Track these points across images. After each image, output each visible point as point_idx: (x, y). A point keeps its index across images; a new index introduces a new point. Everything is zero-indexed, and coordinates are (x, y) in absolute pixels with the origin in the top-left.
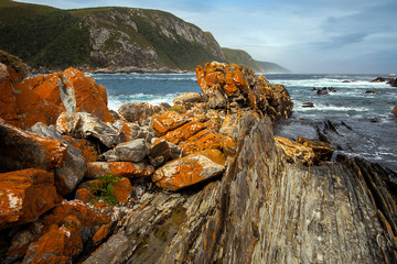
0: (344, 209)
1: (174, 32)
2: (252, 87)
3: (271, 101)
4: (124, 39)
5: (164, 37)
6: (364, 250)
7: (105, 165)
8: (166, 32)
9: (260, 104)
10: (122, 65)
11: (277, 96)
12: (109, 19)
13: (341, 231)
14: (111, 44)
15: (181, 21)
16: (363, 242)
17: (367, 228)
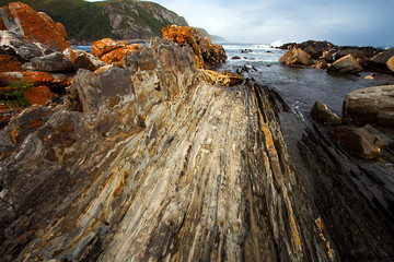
0: (238, 109)
1: (161, 16)
2: (198, 42)
3: (212, 54)
4: (131, 21)
5: (155, 19)
6: (243, 133)
7: (19, 75)
8: (156, 16)
9: (204, 54)
10: (131, 38)
11: (216, 51)
12: (120, 8)
13: (231, 123)
14: (123, 24)
15: (165, 9)
16: (244, 128)
17: (250, 120)
